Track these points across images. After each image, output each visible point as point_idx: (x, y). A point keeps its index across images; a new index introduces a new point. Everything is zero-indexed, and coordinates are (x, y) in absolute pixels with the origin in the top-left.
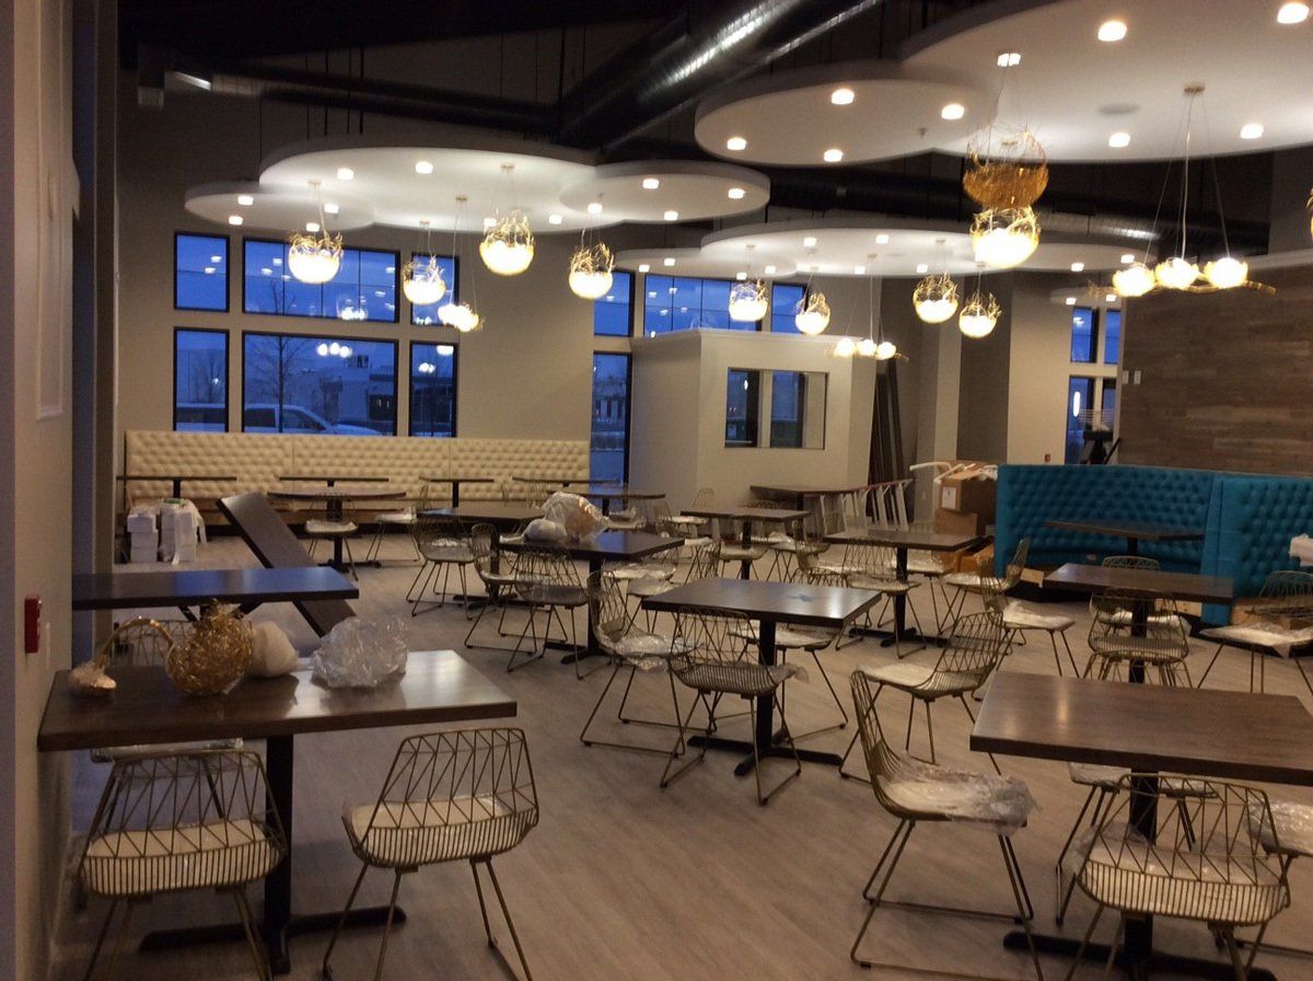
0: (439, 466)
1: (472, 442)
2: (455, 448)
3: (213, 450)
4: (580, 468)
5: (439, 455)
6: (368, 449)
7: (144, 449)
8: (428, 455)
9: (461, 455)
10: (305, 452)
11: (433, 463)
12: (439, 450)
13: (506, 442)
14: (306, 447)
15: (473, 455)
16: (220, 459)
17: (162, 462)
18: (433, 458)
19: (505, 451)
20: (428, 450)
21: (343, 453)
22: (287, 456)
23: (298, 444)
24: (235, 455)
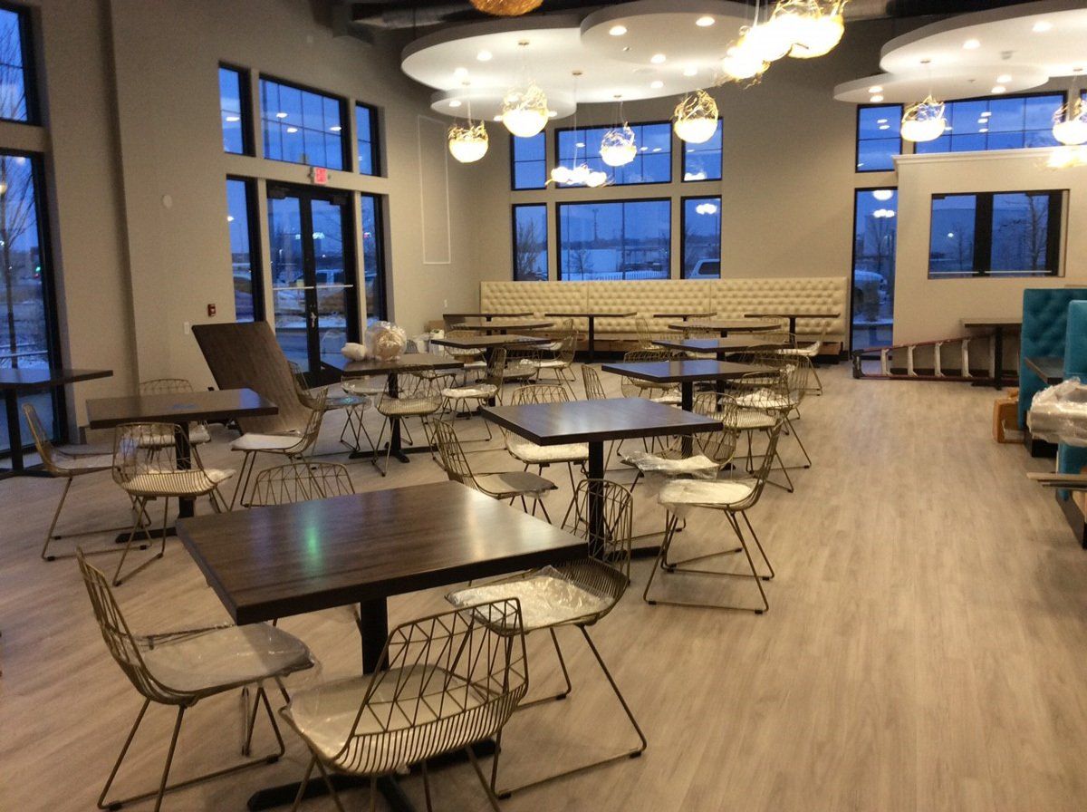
0: (700, 304)
1: (730, 282)
2: (714, 287)
3: (533, 294)
4: (835, 303)
5: (700, 294)
6: (643, 290)
7: (490, 294)
8: (691, 294)
9: (720, 294)
10: (596, 295)
11: (695, 301)
12: (701, 290)
13: (761, 281)
14: (597, 291)
15: (730, 294)
16: (537, 301)
17: (501, 304)
18: (696, 297)
19: (761, 289)
20: (691, 290)
21: (624, 294)
22: (583, 298)
23: (591, 288)
24: (548, 298)
